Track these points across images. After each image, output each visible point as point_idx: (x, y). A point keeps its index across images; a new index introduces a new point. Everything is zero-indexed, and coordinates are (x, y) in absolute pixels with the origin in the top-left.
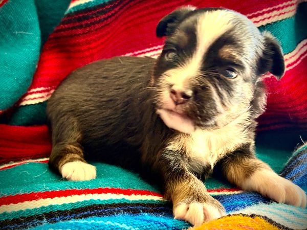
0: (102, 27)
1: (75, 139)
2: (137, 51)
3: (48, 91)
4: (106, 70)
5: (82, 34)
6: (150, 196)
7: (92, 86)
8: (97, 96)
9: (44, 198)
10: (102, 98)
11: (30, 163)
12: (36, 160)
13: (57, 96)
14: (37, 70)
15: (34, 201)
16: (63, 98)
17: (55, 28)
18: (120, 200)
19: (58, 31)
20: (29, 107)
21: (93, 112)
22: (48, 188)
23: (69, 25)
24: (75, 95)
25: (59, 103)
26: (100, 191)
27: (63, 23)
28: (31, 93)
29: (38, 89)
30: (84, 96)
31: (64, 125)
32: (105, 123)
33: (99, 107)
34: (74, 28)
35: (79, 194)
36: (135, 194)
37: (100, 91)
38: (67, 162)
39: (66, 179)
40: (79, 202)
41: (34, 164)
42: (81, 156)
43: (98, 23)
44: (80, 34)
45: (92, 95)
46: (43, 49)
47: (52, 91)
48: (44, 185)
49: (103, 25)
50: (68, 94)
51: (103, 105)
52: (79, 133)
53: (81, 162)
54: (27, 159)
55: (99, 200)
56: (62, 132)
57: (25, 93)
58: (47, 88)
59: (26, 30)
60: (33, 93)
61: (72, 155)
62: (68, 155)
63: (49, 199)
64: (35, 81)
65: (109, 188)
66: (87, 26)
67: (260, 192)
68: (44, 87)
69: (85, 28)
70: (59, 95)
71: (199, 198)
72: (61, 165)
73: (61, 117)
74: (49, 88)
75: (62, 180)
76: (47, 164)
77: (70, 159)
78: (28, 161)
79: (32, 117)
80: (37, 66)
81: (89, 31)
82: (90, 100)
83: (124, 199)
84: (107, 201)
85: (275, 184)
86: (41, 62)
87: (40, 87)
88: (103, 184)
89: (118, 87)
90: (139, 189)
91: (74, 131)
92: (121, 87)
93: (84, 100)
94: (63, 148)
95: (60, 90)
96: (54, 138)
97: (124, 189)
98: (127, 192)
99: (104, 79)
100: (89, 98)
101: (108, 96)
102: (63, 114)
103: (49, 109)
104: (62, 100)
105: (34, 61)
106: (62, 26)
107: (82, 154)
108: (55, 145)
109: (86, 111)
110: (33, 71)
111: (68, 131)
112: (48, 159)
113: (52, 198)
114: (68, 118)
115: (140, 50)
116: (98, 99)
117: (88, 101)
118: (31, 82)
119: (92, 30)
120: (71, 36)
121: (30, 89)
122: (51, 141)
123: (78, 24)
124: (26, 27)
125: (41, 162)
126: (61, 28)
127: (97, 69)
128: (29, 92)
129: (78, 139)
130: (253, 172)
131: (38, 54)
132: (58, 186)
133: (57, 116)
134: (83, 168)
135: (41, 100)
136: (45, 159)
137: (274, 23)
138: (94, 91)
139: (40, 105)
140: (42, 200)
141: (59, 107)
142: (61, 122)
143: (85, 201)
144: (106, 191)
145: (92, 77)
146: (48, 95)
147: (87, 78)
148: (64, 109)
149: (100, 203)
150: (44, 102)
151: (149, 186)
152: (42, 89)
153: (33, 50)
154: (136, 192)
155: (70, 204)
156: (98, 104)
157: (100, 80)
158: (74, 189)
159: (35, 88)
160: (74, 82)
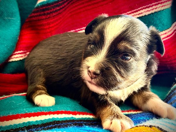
0: (57, 14)
1: (41, 82)
2: (77, 29)
3: (25, 53)
4: (60, 41)
5: (45, 19)
6: (88, 115)
7: (52, 50)
8: (55, 56)
9: (25, 117)
10: (58, 57)
11: (15, 96)
12: (18, 94)
13: (30, 56)
14: (19, 41)
15: (19, 119)
16: (34, 57)
17: (29, 16)
18: (70, 118)
19: (31, 17)
20: (14, 62)
21: (53, 65)
22: (27, 111)
23: (37, 13)
24: (42, 55)
25: (32, 60)
26: (58, 113)
27: (34, 12)
28: (15, 54)
29: (19, 52)
30: (47, 56)
31: (35, 73)
32: (60, 73)
33: (56, 63)
34: (40, 15)
35: (46, 115)
36: (79, 114)
37: (57, 53)
38: (37, 95)
39: (37, 106)
40: (46, 120)
41: (17, 96)
42: (46, 91)
43: (55, 12)
44: (44, 19)
45: (52, 55)
46: (22, 28)
47: (28, 53)
48: (25, 110)
49: (58, 13)
50: (37, 55)
51: (59, 62)
52: (44, 79)
53: (46, 95)
54: (14, 94)
55: (58, 118)
56: (34, 78)
57: (12, 54)
58: (24, 51)
59: (12, 17)
60: (16, 54)
61: (41, 91)
62: (38, 91)
63: (27, 118)
64: (17, 47)
65: (63, 110)
66: (48, 14)
67: (152, 111)
68: (23, 50)
69: (47, 15)
70: (31, 55)
71: (118, 117)
72: (34, 97)
73: (33, 69)
74: (26, 51)
75: (35, 106)
76: (25, 96)
77: (40, 93)
78: (14, 95)
79: (16, 68)
80: (18, 39)
81: (49, 17)
82: (51, 59)
83: (72, 117)
84: (63, 119)
85: (161, 107)
86: (21, 36)
87: (20, 51)
88: (59, 108)
89: (68, 51)
90: (81, 111)
91: (41, 77)
92: (70, 51)
93: (47, 58)
94: (35, 87)
95: (32, 52)
96: (29, 81)
97: (72, 111)
98: (74, 113)
99: (59, 46)
100: (50, 57)
101: (62, 57)
102: (34, 67)
103: (26, 64)
104: (34, 58)
105: (17, 35)
106: (33, 14)
107: (46, 90)
108: (30, 85)
109: (48, 65)
110: (16, 41)
111: (38, 77)
112: (26, 93)
113: (29, 117)
114: (37, 70)
115: (79, 28)
116: (56, 58)
117: (49, 59)
118: (15, 48)
119: (51, 16)
120: (39, 20)
121: (14, 52)
122: (27, 83)
123: (42, 13)
124: (12, 15)
125: (21, 95)
126: (32, 15)
127: (55, 40)
128: (14, 54)
129: (44, 82)
130: (148, 100)
131: (19, 31)
132: (33, 110)
133: (31, 68)
134: (47, 99)
135: (21, 59)
136: (24, 94)
137: (159, 11)
138: (54, 53)
139: (21, 61)
140: (23, 118)
141: (32, 63)
142: (33, 72)
143: (49, 119)
144: (62, 113)
145: (52, 44)
146: (25, 55)
147: (49, 45)
148: (35, 64)
149: (58, 120)
150: (23, 60)
151: (87, 110)
152: (22, 52)
153: (16, 29)
154: (80, 113)
155: (40, 120)
156: (56, 61)
157: (57, 47)
158: (43, 111)
159: (17, 51)
160: (41, 48)
